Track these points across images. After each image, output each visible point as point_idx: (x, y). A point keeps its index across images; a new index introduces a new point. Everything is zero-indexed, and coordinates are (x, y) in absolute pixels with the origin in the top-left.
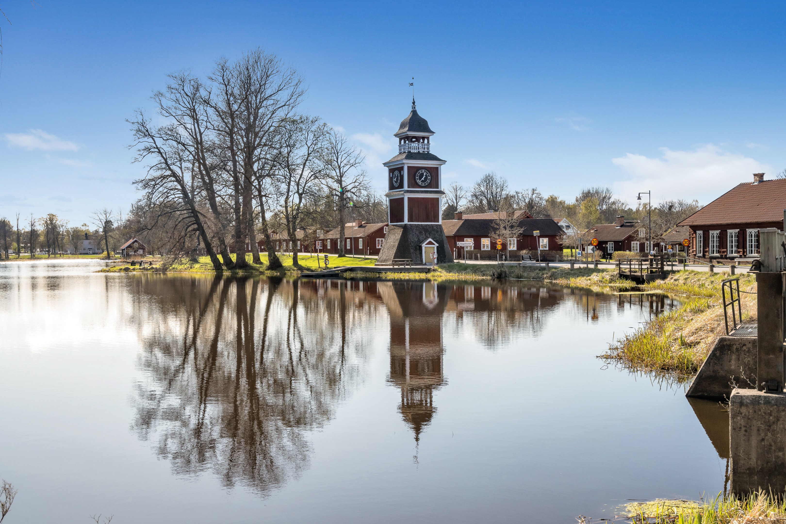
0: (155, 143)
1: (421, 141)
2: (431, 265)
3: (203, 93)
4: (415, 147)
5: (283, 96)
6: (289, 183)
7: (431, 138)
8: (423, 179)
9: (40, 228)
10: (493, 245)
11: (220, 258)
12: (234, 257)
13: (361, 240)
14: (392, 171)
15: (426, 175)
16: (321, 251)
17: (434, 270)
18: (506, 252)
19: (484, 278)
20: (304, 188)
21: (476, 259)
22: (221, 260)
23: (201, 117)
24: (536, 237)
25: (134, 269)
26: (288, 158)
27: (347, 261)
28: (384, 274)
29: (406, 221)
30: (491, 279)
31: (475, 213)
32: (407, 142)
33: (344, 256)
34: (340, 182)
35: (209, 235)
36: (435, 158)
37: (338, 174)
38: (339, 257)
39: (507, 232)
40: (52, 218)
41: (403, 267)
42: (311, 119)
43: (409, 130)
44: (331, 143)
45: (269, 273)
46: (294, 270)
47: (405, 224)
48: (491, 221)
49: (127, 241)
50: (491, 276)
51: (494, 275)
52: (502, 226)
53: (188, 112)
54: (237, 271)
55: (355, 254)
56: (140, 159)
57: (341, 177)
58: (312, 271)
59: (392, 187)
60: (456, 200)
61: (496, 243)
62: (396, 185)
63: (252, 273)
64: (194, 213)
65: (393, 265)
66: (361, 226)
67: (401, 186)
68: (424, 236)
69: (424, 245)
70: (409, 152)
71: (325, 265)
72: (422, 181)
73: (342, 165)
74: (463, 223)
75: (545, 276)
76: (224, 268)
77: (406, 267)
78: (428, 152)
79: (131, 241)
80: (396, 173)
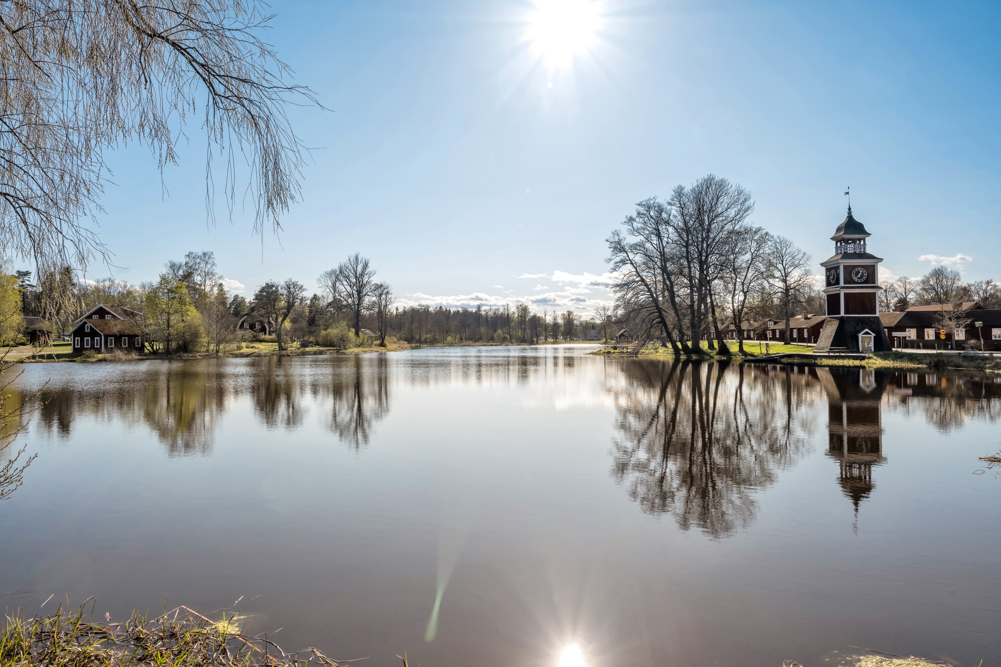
0: (628, 256)
1: (858, 242)
2: (866, 353)
3: (664, 215)
4: (850, 249)
5: (732, 213)
6: (735, 284)
7: (866, 239)
8: (859, 276)
9: (560, 321)
10: (937, 335)
11: (679, 345)
12: (689, 344)
13: (805, 331)
14: (828, 270)
15: (862, 273)
16: (771, 339)
17: (869, 358)
18: (952, 342)
19: (920, 366)
20: (748, 287)
21: (918, 347)
22: (680, 346)
23: (664, 235)
24: (978, 328)
25: (614, 353)
26: (734, 263)
27: (791, 348)
28: (819, 360)
29: (842, 314)
30: (928, 368)
31: (923, 305)
32: (843, 244)
33: (789, 344)
34: (785, 281)
35: (670, 327)
36: (871, 257)
37: (784, 274)
38: (785, 344)
39: (952, 324)
40: (570, 313)
41: (838, 354)
42: (754, 229)
43: (845, 233)
44: (777, 248)
45: (717, 357)
46: (739, 355)
47: (842, 317)
48: (935, 312)
49: (620, 330)
50: (927, 364)
51: (931, 364)
52: (947, 317)
53: (654, 231)
54: (692, 355)
55: (799, 342)
56: (617, 269)
57: (786, 276)
58: (754, 356)
59: (829, 284)
60: (905, 293)
61: (939, 333)
62: (833, 282)
63: (704, 357)
64: (659, 310)
65: (829, 352)
66: (806, 318)
67: (837, 283)
68: (860, 326)
69: (860, 335)
70: (846, 253)
71: (766, 352)
72: (859, 278)
73: (787, 266)
74: (905, 315)
75: (988, 366)
76: (682, 352)
77: (842, 354)
78: (865, 252)
79: (623, 331)
80: (833, 272)
